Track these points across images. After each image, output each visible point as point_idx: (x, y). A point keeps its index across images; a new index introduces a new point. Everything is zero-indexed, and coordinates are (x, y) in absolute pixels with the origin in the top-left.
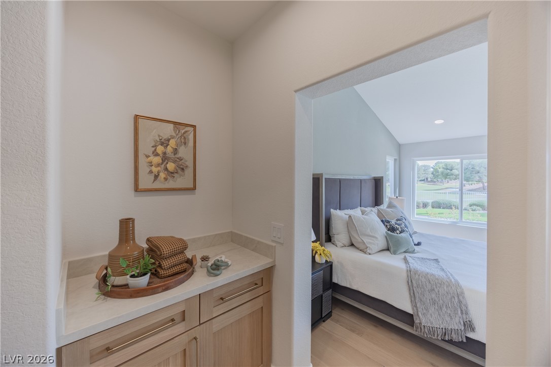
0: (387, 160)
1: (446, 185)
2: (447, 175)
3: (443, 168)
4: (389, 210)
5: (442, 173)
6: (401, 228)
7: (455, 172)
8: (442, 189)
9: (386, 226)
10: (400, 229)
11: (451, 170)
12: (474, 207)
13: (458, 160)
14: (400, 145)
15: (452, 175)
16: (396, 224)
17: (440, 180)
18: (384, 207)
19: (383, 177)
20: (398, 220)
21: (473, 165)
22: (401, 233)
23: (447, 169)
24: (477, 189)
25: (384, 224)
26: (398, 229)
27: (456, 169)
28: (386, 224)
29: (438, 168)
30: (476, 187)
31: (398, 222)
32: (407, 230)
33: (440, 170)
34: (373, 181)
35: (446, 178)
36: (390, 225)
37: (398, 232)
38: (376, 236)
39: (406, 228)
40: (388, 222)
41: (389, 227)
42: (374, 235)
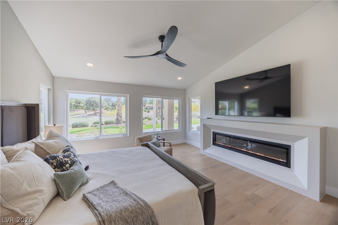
0: (41, 88)
1: (76, 112)
2: (77, 106)
3: (75, 102)
4: (51, 141)
5: (74, 105)
6: (71, 160)
7: (82, 105)
8: (74, 115)
9: (52, 164)
10: (69, 162)
11: (79, 104)
12: (96, 125)
13: (98, 96)
14: (53, 77)
15: (80, 106)
16: (64, 157)
17: (73, 109)
18: (42, 138)
19: (38, 104)
20: (65, 151)
21: (90, 101)
22: (71, 165)
23: (77, 103)
24: (92, 114)
25: (48, 163)
26: (67, 162)
27: (82, 103)
28: (51, 161)
29: (71, 102)
30: (92, 113)
31: (66, 154)
32: (76, 159)
33: (73, 103)
34: (24, 109)
35: (76, 108)
36: (58, 161)
37: (68, 165)
38: (41, 188)
39: (75, 158)
40: (55, 158)
41: (55, 164)
42: (37, 188)
